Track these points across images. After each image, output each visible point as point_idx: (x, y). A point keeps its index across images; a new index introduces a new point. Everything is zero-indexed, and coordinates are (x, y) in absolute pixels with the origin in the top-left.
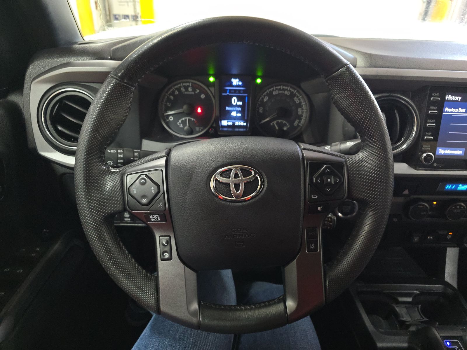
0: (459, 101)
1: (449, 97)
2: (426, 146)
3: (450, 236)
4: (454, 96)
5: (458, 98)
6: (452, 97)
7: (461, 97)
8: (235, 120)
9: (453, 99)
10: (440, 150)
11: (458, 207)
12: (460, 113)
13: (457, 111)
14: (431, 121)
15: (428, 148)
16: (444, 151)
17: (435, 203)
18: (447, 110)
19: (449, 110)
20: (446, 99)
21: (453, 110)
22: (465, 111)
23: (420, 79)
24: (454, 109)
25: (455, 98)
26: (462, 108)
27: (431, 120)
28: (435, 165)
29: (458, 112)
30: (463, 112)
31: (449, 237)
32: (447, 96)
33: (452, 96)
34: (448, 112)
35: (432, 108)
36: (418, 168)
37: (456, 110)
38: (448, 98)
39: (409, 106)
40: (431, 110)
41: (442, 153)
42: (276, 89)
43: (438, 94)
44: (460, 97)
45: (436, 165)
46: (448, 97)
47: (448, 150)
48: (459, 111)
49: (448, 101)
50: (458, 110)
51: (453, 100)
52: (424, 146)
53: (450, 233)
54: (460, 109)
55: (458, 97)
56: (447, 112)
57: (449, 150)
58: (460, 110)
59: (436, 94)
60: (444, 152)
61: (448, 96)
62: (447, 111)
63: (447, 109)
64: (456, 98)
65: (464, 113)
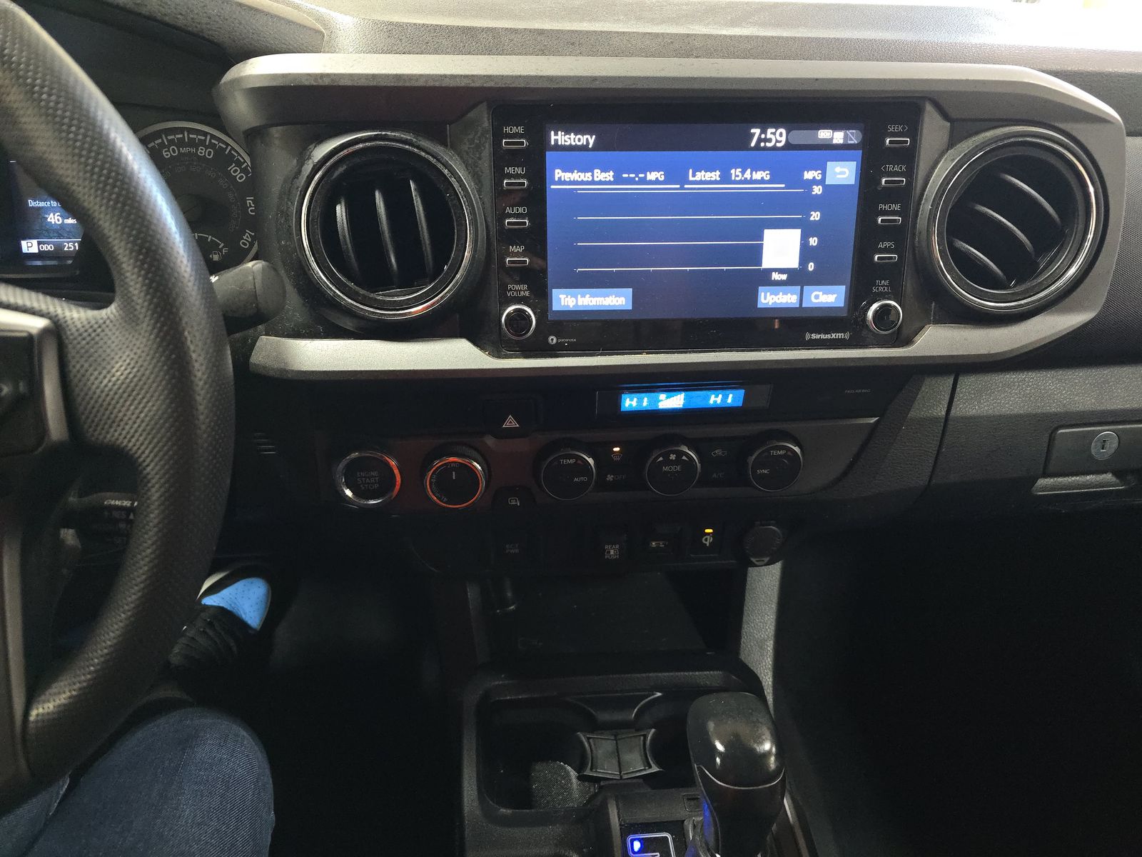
0: (590, 146)
1: (560, 138)
2: (517, 287)
3: (710, 539)
4: (572, 134)
5: (587, 139)
6: (568, 136)
7: (594, 137)
8: (60, 236)
9: (573, 144)
10: (562, 297)
11: (673, 457)
12: (600, 183)
13: (590, 179)
14: (515, 211)
15: (522, 293)
16: (574, 299)
17: (617, 449)
18: (559, 176)
19: (567, 176)
20: (553, 143)
21: (576, 176)
22: (613, 177)
23: (452, 84)
24: (580, 174)
25: (576, 140)
26: (604, 170)
27: (515, 209)
28: (552, 340)
29: (593, 182)
30: (607, 180)
31: (708, 541)
32: (552, 133)
33: (567, 132)
34: (565, 183)
35: (511, 170)
36: (504, 352)
37: (587, 177)
38: (556, 141)
39: (439, 166)
40: (509, 176)
41: (568, 306)
42: (171, 142)
43: (520, 130)
44: (591, 138)
45: (555, 341)
46: (556, 137)
47: (583, 296)
48: (596, 179)
49: (558, 147)
50: (593, 176)
51: (571, 145)
52: (510, 286)
53: (707, 531)
54: (597, 171)
55: (586, 137)
56: (560, 182)
57: (588, 296)
58: (599, 175)
59: (515, 130)
60: (574, 303)
61: (556, 134)
62: (560, 178)
63: (558, 174)
64: (579, 140)
65: (609, 183)
